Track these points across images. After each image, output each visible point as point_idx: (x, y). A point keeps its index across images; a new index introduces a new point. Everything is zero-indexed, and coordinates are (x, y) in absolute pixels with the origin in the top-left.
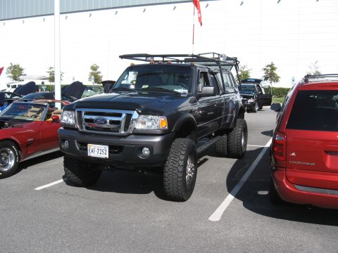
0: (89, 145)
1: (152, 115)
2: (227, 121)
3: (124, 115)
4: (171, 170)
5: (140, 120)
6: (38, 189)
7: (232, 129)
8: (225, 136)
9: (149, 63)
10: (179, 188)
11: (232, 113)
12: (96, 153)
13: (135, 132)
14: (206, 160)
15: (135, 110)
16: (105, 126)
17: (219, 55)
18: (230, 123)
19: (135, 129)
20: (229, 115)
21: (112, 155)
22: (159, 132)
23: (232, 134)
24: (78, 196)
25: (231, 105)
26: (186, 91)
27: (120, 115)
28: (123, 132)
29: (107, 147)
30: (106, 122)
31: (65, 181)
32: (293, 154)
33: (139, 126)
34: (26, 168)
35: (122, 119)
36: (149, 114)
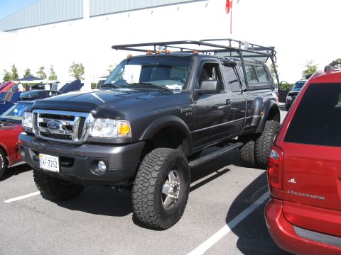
0: (40, 154)
1: (110, 118)
2: (252, 125)
3: (77, 118)
4: (140, 190)
5: (96, 124)
6: (7, 201)
7: (259, 134)
8: (251, 143)
9: (144, 54)
10: (151, 214)
11: (259, 114)
12: (47, 164)
13: (90, 140)
14: (227, 170)
15: (89, 112)
16: (56, 132)
17: (240, 42)
18: (255, 127)
19: (90, 136)
20: (255, 116)
21: (63, 168)
22: (120, 141)
23: (260, 139)
24: (43, 213)
25: (257, 103)
26: (180, 87)
27: (72, 118)
28: (77, 140)
29: (57, 158)
30: (58, 127)
31: (42, 194)
32: (293, 181)
33: (94, 133)
34: (17, 174)
35: (75, 123)
36: (106, 118)
